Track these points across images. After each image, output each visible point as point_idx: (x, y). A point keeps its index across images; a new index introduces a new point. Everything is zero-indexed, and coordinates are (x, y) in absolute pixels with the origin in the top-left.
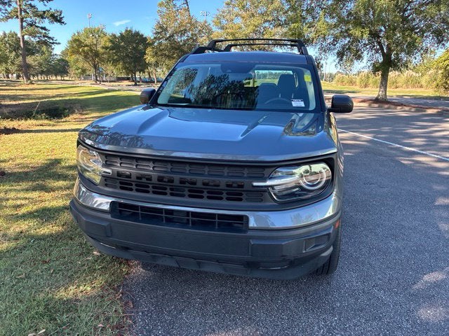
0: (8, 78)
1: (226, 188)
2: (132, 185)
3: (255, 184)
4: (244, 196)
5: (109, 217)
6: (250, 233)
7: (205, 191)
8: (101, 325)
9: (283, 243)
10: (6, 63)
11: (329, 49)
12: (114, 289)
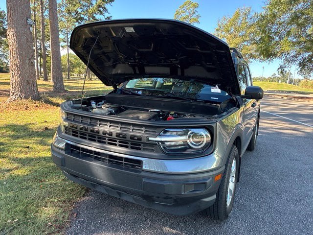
0: (80, 76)
1: (130, 140)
2: (78, 133)
3: (150, 139)
4: (142, 147)
5: (63, 152)
6: (143, 174)
7: (118, 141)
8: (49, 224)
9: (165, 184)
10: (79, 67)
11: (293, 61)
12: (70, 204)
